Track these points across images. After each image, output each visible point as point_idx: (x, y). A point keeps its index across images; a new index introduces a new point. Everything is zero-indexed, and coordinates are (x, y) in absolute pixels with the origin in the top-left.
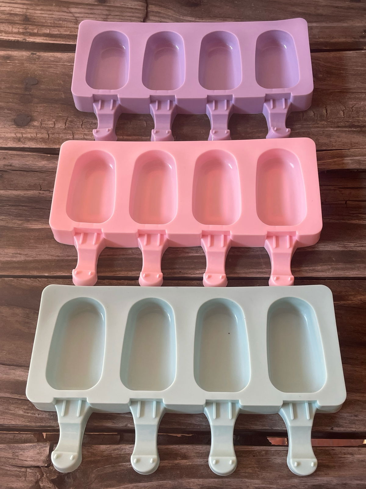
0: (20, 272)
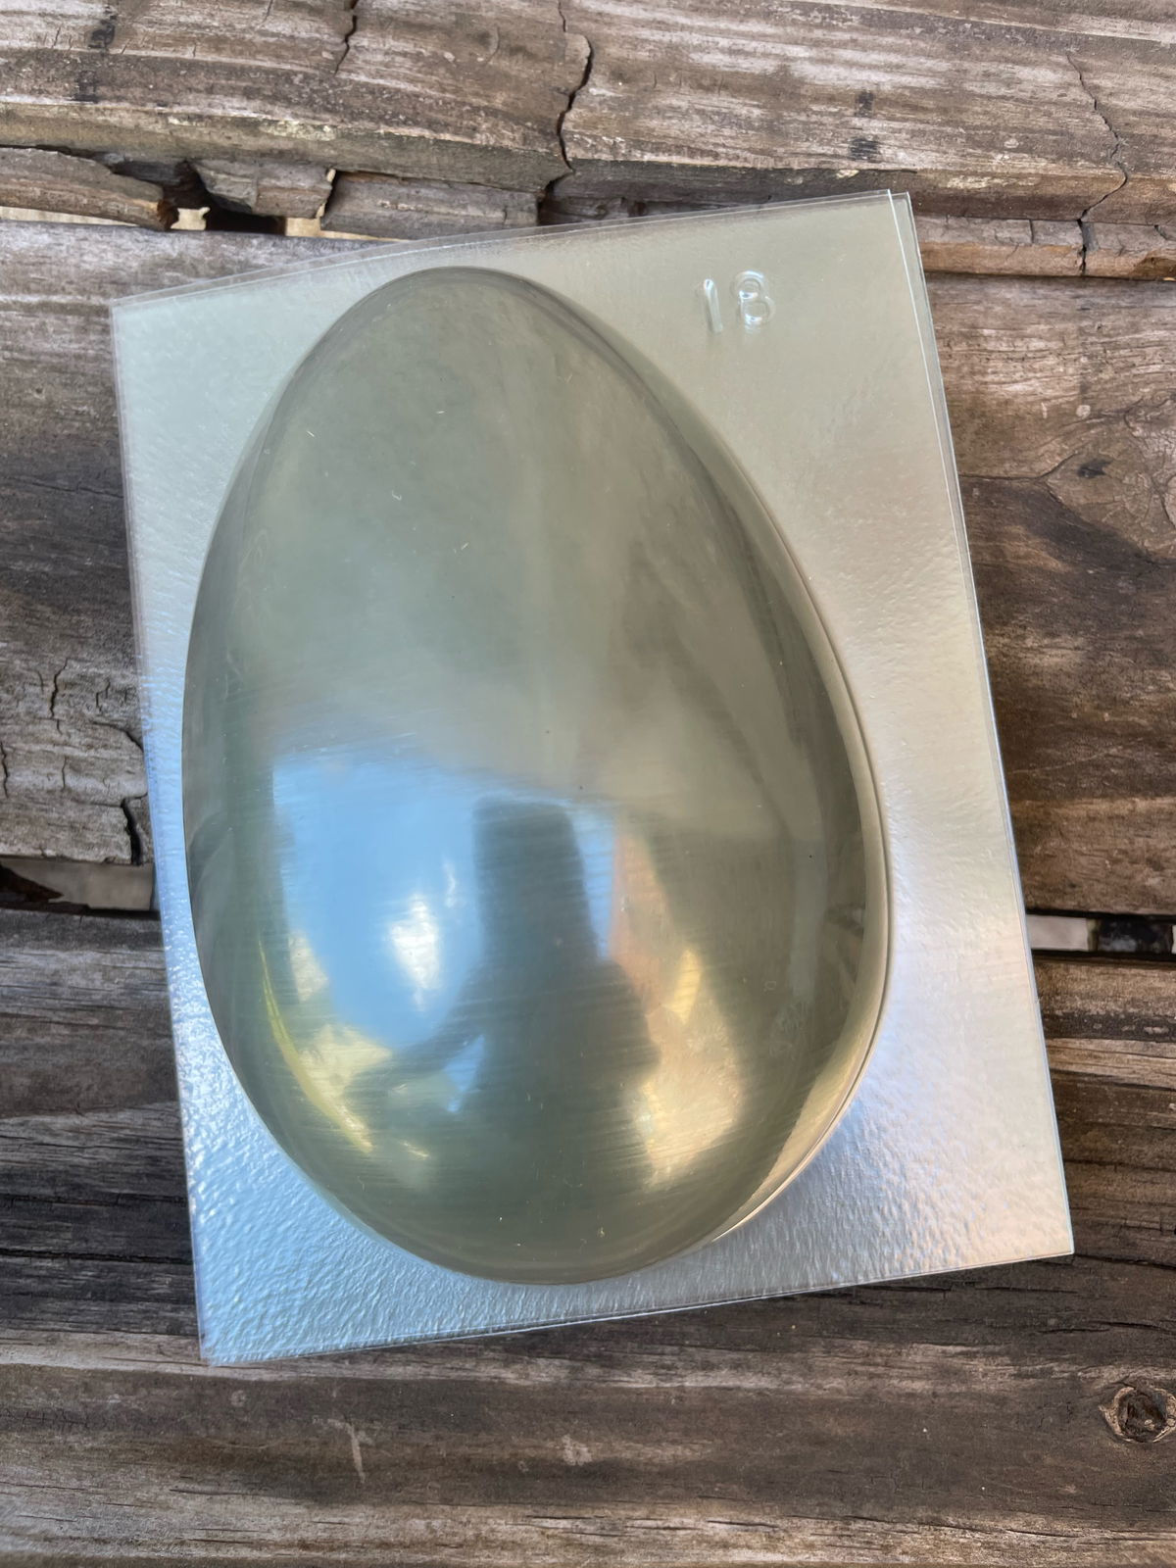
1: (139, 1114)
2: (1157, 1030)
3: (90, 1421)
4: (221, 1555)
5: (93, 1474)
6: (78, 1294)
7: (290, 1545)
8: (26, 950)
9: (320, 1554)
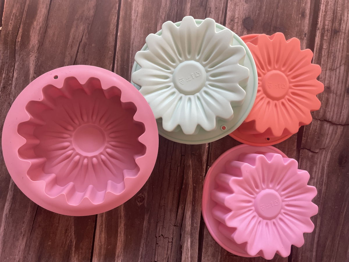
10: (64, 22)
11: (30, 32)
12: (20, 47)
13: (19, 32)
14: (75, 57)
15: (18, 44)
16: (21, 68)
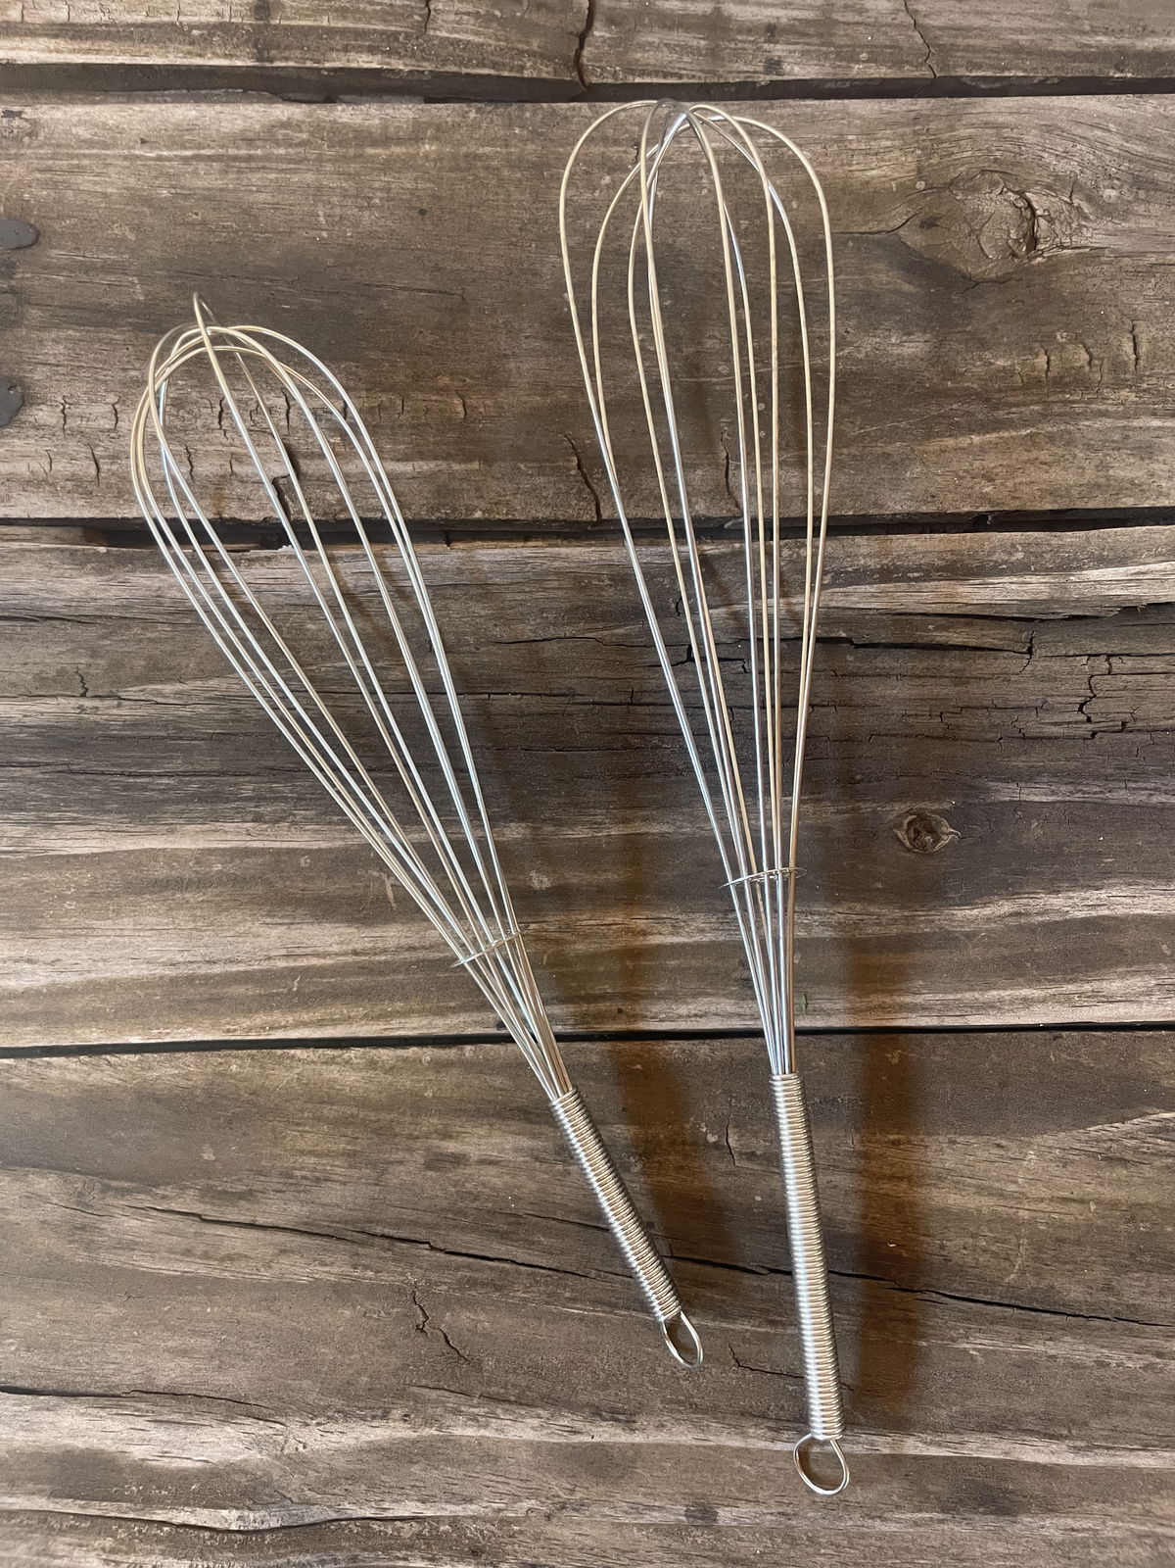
0: (38, 1032)
1: (223, 680)
2: (916, 574)
3: (201, 883)
4: (297, 964)
5: (204, 917)
6: (190, 798)
7: (346, 954)
8: (138, 574)
9: (367, 958)
10: (114, 1310)
11: (185, 1470)
12: (266, 1505)
13: (192, 1521)
14: (280, 1238)
15: (255, 1519)
16: (372, 1486)
